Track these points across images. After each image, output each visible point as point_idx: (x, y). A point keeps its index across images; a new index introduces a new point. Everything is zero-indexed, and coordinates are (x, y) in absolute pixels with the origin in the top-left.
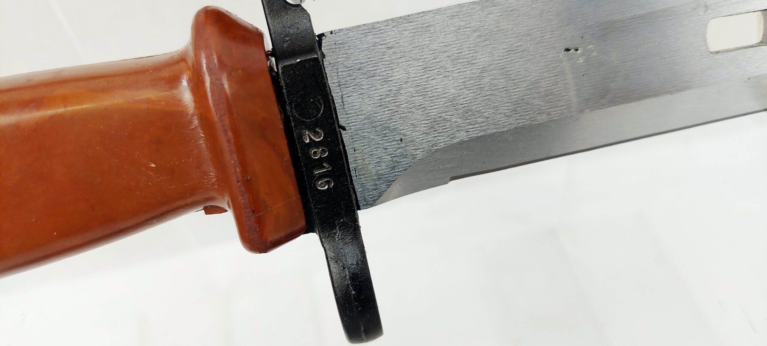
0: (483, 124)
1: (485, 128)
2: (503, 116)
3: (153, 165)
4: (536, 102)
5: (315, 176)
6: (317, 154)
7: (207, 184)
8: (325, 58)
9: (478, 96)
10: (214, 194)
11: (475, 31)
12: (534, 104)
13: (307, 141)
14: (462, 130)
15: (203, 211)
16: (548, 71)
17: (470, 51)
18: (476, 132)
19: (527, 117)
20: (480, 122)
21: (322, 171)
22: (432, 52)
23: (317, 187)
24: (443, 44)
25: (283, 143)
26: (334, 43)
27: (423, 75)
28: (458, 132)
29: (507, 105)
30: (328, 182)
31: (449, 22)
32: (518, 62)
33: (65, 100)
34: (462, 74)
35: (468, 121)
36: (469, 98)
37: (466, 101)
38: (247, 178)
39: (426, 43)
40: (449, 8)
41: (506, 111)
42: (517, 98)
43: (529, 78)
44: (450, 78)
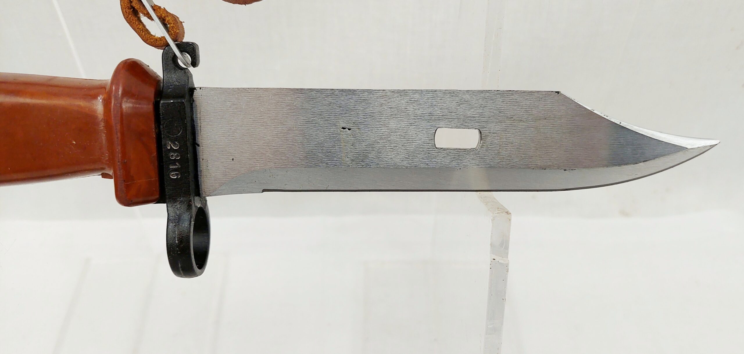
0: (285, 161)
1: (287, 163)
2: (298, 158)
3: (74, 143)
4: (320, 155)
5: (170, 169)
6: (174, 156)
7: (103, 160)
8: (194, 102)
9: (284, 144)
10: (104, 166)
11: (288, 105)
12: (319, 156)
13: (169, 148)
14: (272, 162)
15: (101, 176)
16: (330, 138)
17: (283, 116)
18: (280, 165)
19: (313, 163)
20: (283, 159)
21: (175, 167)
22: (259, 112)
23: (170, 176)
24: (267, 109)
25: (153, 147)
26: (201, 94)
27: (252, 124)
28: (269, 163)
29: (302, 153)
30: (177, 175)
31: (273, 97)
32: (311, 129)
33: (32, 95)
34: (276, 128)
35: (276, 157)
36: (278, 144)
37: (276, 145)
38: (124, 161)
39: (257, 106)
40: (273, 89)
41: (301, 156)
42: (309, 150)
43: (318, 140)
44: (269, 130)
